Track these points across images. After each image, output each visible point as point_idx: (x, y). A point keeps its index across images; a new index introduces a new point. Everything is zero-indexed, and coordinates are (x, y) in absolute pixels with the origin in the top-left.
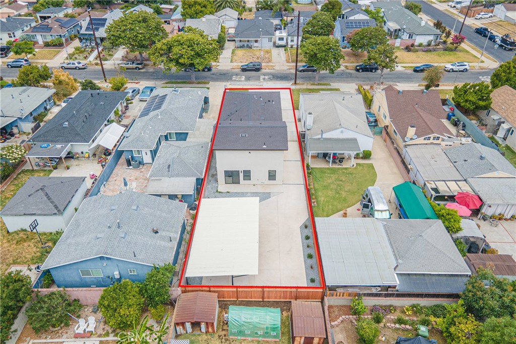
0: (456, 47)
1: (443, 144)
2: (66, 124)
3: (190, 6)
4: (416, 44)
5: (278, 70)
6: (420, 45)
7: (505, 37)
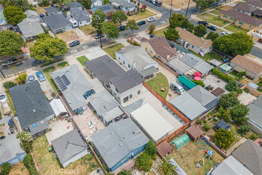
0: (144, 10)
1: (177, 57)
2: (34, 111)
3: (12, 16)
4: (130, 11)
5: (86, 41)
6: (131, 12)
7: (156, 1)
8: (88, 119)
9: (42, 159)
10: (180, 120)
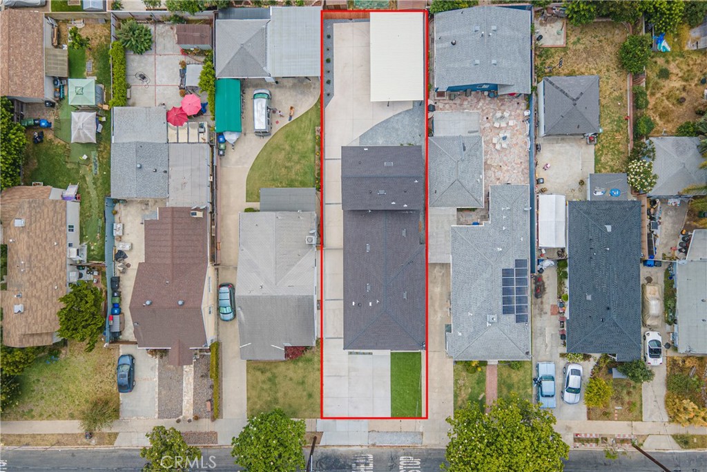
8: (500, 164)
9: (616, 125)
10: (330, 40)
